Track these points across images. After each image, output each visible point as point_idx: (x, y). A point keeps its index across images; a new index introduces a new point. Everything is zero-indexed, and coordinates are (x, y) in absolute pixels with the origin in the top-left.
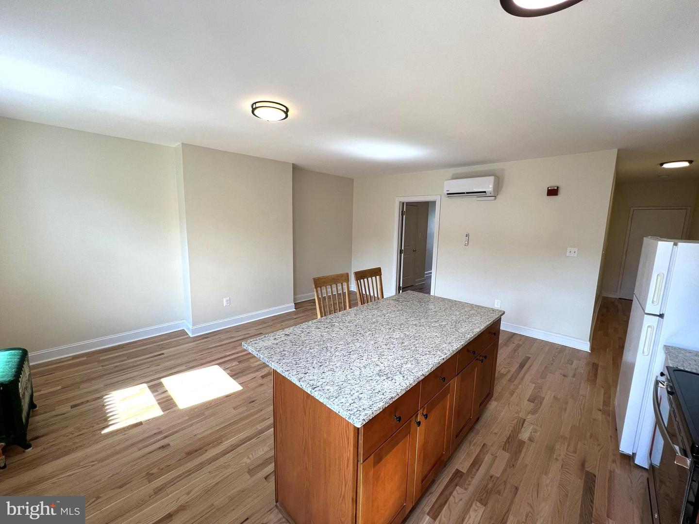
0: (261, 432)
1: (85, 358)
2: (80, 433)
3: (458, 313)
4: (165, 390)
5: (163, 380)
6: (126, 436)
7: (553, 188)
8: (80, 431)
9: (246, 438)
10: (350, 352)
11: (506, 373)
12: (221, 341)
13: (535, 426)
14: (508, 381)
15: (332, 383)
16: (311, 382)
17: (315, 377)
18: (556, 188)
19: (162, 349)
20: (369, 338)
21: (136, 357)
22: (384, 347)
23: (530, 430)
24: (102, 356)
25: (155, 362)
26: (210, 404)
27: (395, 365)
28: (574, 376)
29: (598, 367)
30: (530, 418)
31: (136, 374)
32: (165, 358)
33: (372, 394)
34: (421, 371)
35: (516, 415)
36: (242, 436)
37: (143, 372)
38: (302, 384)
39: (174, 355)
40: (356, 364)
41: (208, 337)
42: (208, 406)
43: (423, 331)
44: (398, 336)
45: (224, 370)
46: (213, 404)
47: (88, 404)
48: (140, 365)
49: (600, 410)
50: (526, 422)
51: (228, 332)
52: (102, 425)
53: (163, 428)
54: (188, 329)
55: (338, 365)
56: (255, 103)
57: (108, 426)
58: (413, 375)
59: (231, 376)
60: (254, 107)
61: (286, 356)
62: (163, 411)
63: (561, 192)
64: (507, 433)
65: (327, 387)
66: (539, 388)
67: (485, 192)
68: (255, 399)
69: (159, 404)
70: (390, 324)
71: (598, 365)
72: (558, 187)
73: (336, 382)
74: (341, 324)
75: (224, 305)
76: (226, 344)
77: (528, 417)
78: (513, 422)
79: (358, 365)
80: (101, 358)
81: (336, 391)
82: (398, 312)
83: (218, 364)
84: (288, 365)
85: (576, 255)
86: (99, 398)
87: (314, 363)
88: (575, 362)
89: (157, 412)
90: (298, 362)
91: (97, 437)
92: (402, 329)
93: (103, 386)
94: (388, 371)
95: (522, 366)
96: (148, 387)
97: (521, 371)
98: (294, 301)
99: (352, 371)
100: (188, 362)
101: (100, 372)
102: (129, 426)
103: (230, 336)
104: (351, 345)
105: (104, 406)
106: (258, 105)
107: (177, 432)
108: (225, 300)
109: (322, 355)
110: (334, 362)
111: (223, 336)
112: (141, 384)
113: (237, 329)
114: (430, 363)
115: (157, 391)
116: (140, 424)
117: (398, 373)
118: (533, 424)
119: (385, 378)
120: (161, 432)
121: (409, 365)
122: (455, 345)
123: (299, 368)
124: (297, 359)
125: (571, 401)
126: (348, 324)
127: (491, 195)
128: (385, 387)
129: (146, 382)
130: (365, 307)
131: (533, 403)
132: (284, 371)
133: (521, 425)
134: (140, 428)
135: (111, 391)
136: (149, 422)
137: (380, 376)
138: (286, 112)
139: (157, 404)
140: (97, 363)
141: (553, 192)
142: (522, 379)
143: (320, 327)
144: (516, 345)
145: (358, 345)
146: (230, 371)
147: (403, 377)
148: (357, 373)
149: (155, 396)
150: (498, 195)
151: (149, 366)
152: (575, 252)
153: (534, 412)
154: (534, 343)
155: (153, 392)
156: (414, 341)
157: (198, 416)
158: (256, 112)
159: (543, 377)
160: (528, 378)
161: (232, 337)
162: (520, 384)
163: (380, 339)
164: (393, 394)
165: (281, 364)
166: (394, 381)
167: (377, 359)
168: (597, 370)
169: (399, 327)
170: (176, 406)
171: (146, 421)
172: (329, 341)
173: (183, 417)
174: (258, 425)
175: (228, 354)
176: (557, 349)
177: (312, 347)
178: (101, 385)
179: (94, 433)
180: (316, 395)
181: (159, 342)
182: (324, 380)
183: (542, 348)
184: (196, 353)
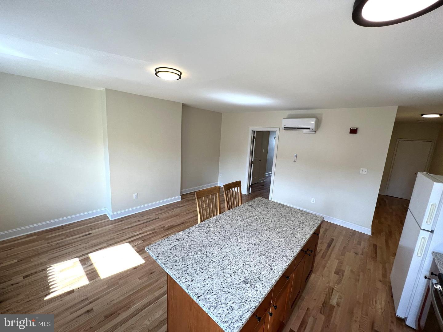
0: (158, 298)
1: (35, 237)
2: (29, 300)
3: (293, 219)
4: (91, 263)
5: (90, 255)
6: (61, 302)
7: (353, 129)
8: (29, 298)
9: (147, 303)
10: (223, 258)
11: (320, 251)
12: (131, 224)
13: (340, 294)
14: (321, 257)
15: (211, 292)
16: (196, 290)
17: (199, 285)
18: (356, 129)
19: (91, 229)
20: (235, 243)
21: (72, 236)
22: (246, 252)
23: (337, 297)
24: (49, 235)
25: (84, 241)
26: (123, 275)
27: (255, 272)
28: (362, 254)
29: (377, 247)
30: (336, 287)
31: (71, 249)
32: (92, 237)
33: (241, 304)
34: (274, 278)
35: (327, 285)
36: (145, 301)
37: (76, 248)
38: (190, 292)
39: (99, 235)
40: (228, 270)
41: (122, 221)
42: (121, 277)
43: (272, 236)
44: (255, 242)
45: (133, 247)
46: (125, 274)
47: (36, 275)
48: (74, 242)
49: (381, 281)
50: (334, 291)
51: (136, 216)
52: (45, 293)
53: (89, 295)
54: (109, 214)
55: (215, 271)
56: (158, 68)
57: (49, 294)
58: (269, 282)
59: (138, 252)
60: (157, 71)
61: (178, 262)
62: (90, 281)
63: (359, 132)
64: (322, 299)
65: (208, 296)
66: (341, 263)
67: (309, 128)
68: (154, 271)
69: (87, 275)
70: (249, 229)
71: (377, 245)
72: (357, 128)
73: (214, 290)
74: (215, 229)
75: (134, 199)
76: (134, 226)
77: (335, 287)
78: (326, 291)
79: (230, 271)
80: (47, 237)
81: (214, 301)
82: (253, 218)
83: (129, 242)
84: (179, 271)
85: (366, 173)
86: (44, 269)
87: (198, 269)
88: (362, 242)
89: (85, 281)
90: (186, 268)
91: (41, 303)
92: (257, 234)
93: (47, 260)
94: (251, 278)
95: (329, 246)
96: (80, 261)
97: (329, 250)
98: (181, 193)
99: (225, 278)
100: (108, 241)
101: (45, 248)
102: (65, 293)
103: (137, 220)
104: (223, 251)
105: (47, 276)
106: (160, 70)
107: (98, 298)
108: (134, 195)
109: (203, 261)
110: (212, 268)
111: (133, 220)
112: (74, 258)
113: (143, 214)
114: (280, 269)
115: (85, 264)
116: (72, 291)
117: (258, 280)
118: (339, 292)
119: (249, 285)
120: (87, 299)
121: (265, 272)
122: (295, 251)
123: (187, 275)
124: (185, 265)
125: (361, 273)
126: (220, 229)
127: (313, 130)
128: (250, 295)
129: (78, 257)
130: (231, 213)
131: (338, 275)
132: (176, 278)
133: (331, 293)
134: (72, 296)
135: (53, 264)
136: (79, 289)
137: (245, 283)
138: (180, 76)
139: (85, 275)
140: (44, 241)
141: (353, 131)
142: (330, 256)
143: (200, 231)
144: (324, 229)
145: (228, 250)
146: (137, 248)
147: (262, 284)
148: (229, 280)
149: (84, 268)
150: (317, 130)
151: (81, 243)
152: (365, 171)
153: (339, 282)
154: (336, 228)
155: (83, 265)
156: (267, 246)
157: (114, 285)
158: (158, 74)
159: (343, 254)
160: (333, 256)
161: (139, 221)
162: (328, 259)
163: (243, 245)
164: (256, 303)
165: (173, 271)
166: (256, 288)
167: (242, 265)
168: (376, 249)
169: (255, 232)
170: (99, 276)
171: (77, 289)
172: (208, 246)
173: (103, 286)
174: (155, 292)
175: (136, 234)
176: (350, 233)
177: (196, 253)
178: (46, 259)
179: (39, 299)
180: (200, 303)
181: (89, 224)
182: (205, 288)
183: (341, 232)
184: (114, 233)
